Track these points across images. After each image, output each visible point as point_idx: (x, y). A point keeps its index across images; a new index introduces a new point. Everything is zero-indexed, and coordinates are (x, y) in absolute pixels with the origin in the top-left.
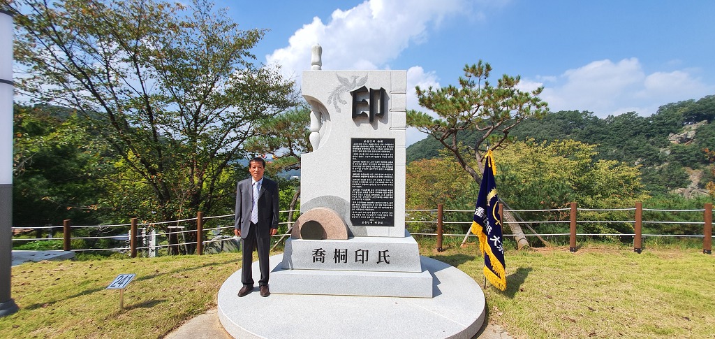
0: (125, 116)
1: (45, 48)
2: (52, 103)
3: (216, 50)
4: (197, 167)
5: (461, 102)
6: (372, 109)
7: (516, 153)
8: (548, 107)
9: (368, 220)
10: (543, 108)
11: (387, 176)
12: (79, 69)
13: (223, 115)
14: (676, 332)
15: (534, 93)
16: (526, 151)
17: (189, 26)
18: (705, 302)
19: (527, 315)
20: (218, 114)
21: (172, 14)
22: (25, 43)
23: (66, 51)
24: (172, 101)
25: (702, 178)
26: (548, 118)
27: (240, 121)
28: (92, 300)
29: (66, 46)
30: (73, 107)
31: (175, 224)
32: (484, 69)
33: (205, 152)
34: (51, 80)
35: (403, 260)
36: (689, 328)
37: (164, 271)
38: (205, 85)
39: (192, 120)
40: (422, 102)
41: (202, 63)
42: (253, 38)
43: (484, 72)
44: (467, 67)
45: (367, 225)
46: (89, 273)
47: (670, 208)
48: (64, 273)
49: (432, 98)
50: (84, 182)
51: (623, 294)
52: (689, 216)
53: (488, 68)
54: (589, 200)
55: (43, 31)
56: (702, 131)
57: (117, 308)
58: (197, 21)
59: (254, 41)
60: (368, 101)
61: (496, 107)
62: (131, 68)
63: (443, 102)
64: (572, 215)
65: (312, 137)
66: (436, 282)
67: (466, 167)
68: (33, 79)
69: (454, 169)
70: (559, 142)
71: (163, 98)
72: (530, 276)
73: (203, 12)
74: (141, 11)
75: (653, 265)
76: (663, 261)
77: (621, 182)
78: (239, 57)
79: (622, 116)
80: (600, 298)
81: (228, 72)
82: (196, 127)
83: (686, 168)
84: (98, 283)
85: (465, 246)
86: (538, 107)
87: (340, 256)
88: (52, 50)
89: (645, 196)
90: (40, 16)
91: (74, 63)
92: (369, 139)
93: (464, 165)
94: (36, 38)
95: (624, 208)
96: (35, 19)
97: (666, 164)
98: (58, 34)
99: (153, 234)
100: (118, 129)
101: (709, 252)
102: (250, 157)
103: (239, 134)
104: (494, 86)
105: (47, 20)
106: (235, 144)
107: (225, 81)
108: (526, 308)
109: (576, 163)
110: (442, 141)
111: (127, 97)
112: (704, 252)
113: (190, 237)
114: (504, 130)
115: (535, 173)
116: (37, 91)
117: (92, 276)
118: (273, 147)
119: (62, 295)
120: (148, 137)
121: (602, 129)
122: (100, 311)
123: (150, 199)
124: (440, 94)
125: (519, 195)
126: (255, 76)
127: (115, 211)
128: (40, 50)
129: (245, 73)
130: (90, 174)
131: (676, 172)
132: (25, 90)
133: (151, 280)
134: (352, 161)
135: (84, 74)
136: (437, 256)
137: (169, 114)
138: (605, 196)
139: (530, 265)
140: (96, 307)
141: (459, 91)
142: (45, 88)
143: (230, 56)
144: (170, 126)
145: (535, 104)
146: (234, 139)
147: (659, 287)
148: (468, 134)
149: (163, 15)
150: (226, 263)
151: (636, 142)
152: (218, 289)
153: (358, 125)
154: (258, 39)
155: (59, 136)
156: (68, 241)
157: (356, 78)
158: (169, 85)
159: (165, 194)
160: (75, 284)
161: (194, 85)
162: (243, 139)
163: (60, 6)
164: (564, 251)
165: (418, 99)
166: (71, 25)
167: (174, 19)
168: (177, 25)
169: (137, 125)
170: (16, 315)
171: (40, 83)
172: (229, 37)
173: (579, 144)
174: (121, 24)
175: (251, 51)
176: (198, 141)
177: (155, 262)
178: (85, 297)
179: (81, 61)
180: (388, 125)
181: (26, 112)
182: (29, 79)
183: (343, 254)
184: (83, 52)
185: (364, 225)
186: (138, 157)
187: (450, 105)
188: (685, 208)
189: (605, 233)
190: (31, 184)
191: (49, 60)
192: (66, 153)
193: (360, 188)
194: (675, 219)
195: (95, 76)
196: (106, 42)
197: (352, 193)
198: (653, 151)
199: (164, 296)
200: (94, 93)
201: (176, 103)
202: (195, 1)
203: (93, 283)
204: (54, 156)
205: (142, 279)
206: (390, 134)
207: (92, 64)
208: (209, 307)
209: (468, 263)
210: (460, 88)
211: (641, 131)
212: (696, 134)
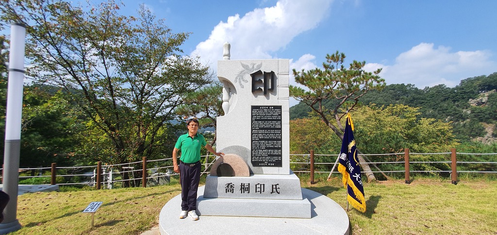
0: (94, 92)
1: (43, 47)
2: (46, 84)
3: (156, 47)
4: (143, 126)
5: (325, 79)
6: (265, 85)
7: (363, 114)
8: (385, 82)
9: (263, 162)
10: (382, 83)
11: (277, 131)
12: (66, 61)
13: (160, 90)
15: (375, 72)
16: (370, 112)
17: (139, 31)
19: (380, 231)
20: (157, 89)
21: (128, 24)
22: (30, 45)
23: (57, 49)
24: (126, 81)
25: (494, 130)
26: (385, 88)
27: (172, 94)
28: (71, 220)
29: (57, 46)
30: (60, 86)
31: (127, 166)
32: (340, 57)
33: (148, 116)
34: (46, 68)
35: (289, 191)
37: (121, 199)
38: (148, 70)
39: (139, 94)
40: (297, 79)
41: (147, 56)
42: (181, 38)
43: (340, 59)
44: (328, 56)
45: (263, 166)
46: (69, 201)
47: (474, 151)
48: (51, 201)
49: (304, 77)
50: (66, 136)
51: (449, 215)
52: (488, 157)
53: (343, 56)
54: (416, 146)
55: (43, 36)
56: (493, 97)
57: (89, 226)
58: (144, 27)
59: (182, 40)
60: (263, 80)
61: (349, 83)
62: (100, 60)
63: (312, 80)
64: (406, 157)
65: (224, 105)
66: (313, 207)
67: (329, 124)
68: (34, 68)
69: (319, 125)
70: (393, 106)
71: (120, 80)
72: (381, 202)
73: (148, 22)
74: (107, 22)
75: (468, 194)
76: (474, 191)
77: (439, 133)
78: (172, 52)
79: (435, 87)
80: (433, 218)
81: (164, 61)
82: (142, 99)
83: (483, 123)
84: (75, 208)
85: (330, 180)
86: (378, 82)
87: (245, 188)
88: (47, 48)
89: (456, 143)
90: (41, 26)
91: (62, 57)
92: (264, 106)
93: (327, 123)
94: (38, 41)
95: (442, 153)
96: (38, 28)
97: (468, 120)
98: (52, 38)
99: (111, 173)
100: (90, 101)
102: (178, 118)
103: (171, 103)
104: (348, 69)
105: (45, 29)
106: (168, 110)
107: (162, 67)
108: (379, 226)
109: (406, 120)
110: (311, 106)
111: (96, 79)
113: (137, 175)
114: (356, 98)
115: (377, 128)
116: (37, 76)
117: (71, 203)
118: (195, 112)
119: (50, 216)
120: (109, 105)
121: (421, 96)
122: (78, 228)
123: (111, 148)
124: (309, 74)
125: (366, 143)
126: (182, 64)
127: (86, 157)
128: (39, 49)
129: (175, 62)
130: (70, 132)
131: (476, 126)
132: (29, 75)
133: (112, 206)
134: (252, 121)
135: (68, 64)
136: (311, 187)
137: (124, 90)
138: (427, 143)
139: (379, 194)
140: (75, 225)
141: (323, 72)
142: (42, 73)
143: (166, 51)
144: (124, 98)
145: (376, 80)
146: (167, 107)
147: (474, 210)
149: (122, 24)
150: (163, 193)
151: (446, 105)
152: (159, 212)
153: (256, 97)
154: (184, 39)
155: (50, 106)
156: (54, 177)
157: (254, 65)
158: (124, 70)
159: (120, 145)
160: (60, 209)
161: (141, 71)
162: (175, 106)
163: (54, 20)
164: (401, 183)
165: (294, 78)
166: (61, 32)
167: (129, 27)
168: (131, 30)
169: (102, 98)
170: (19, 231)
171: (39, 71)
172: (165, 38)
173: (407, 108)
174: (93, 31)
175: (180, 47)
176: (143, 108)
177: (114, 192)
178: (67, 218)
179: (66, 55)
180: (276, 97)
181: (29, 90)
182: (32, 68)
183: (246, 187)
184: (68, 50)
185: (261, 166)
186: (103, 120)
187: (317, 82)
188: (485, 152)
189: (429, 170)
190: (30, 139)
191: (45, 55)
192: (54, 117)
193: (258, 140)
194: (478, 159)
195: (75, 65)
196: (83, 43)
197: (252, 144)
198: (458, 111)
199: (121, 218)
200: (75, 76)
201: (128, 82)
202: (143, 15)
203: (72, 208)
204: (46, 119)
205: (106, 205)
206: (278, 103)
207: (73, 57)
208: (153, 225)
209: (334, 193)
210: (323, 70)
211: (449, 97)
212: (488, 99)
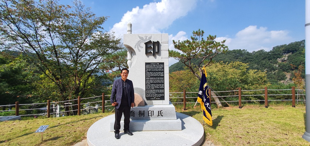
0: (44, 55)
1: (7, 25)
2: (10, 49)
3: (85, 26)
4: (78, 76)
5: (192, 47)
6: (154, 50)
7: (215, 67)
8: (228, 48)
9: (153, 98)
10: (226, 49)
11: (161, 78)
12: (23, 34)
13: (89, 53)
14: (282, 140)
15: (222, 42)
16: (220, 66)
17: (73, 15)
18: (293, 127)
19: (222, 136)
20: (87, 53)
21: (65, 10)
23: (17, 26)
24: (66, 48)
25: (291, 76)
26: (229, 52)
27: (97, 56)
28: (28, 138)
29: (17, 24)
30: (20, 51)
31: (68, 102)
32: (201, 33)
33: (81, 70)
34: (10, 39)
35: (169, 115)
36: (287, 138)
37: (63, 123)
38: (81, 41)
39: (75, 56)
40: (176, 47)
41: (79, 31)
42: (102, 20)
43: (201, 34)
44: (194, 32)
45: (153, 100)
46: (27, 126)
47: (279, 89)
48: (15, 126)
49: (180, 45)
50: (26, 84)
51: (260, 125)
52: (286, 92)
53: (203, 32)
54: (246, 86)
56: (290, 57)
57: (40, 141)
58: (77, 13)
59: (103, 22)
60: (152, 46)
61: (206, 48)
62: (47, 34)
63: (184, 47)
64: (239, 93)
65: (128, 62)
66: (183, 123)
67: (195, 74)
68: (1, 39)
69: (190, 75)
70: (233, 63)
71: (62, 47)
72: (223, 119)
73: (80, 9)
74: (51, 9)
75: (273, 113)
76: (276, 111)
77: (259, 78)
78: (96, 28)
79: (258, 51)
80: (252, 127)
81: (91, 35)
82: (77, 59)
83: (285, 72)
84: (31, 130)
85: (195, 107)
86: (224, 48)
88: (10, 26)
89: (268, 84)
90: (4, 11)
91: (20, 31)
92: (153, 63)
93: (194, 73)
94: (3, 21)
95: (260, 89)
96: (2, 12)
97: (277, 71)
98: (12, 19)
99: (58, 107)
100: (41, 60)
101: (294, 107)
102: (101, 71)
103: (97, 61)
104: (206, 40)
105: (7, 13)
106: (95, 66)
107: (90, 39)
108: (221, 133)
109: (240, 71)
110: (184, 63)
111: (45, 46)
112: (293, 107)
113: (74, 108)
114: (211, 58)
115: (224, 76)
116: (3, 44)
117: (29, 127)
118: (112, 67)
119: (14, 136)
120: (55, 64)
121: (251, 57)
122: (32, 143)
123: (57, 91)
124: (183, 43)
125: (217, 85)
126: (103, 37)
127: (40, 97)
128: (4, 26)
129: (99, 35)
130: (28, 81)
131: (281, 74)
133: (56, 128)
134: (146, 72)
135: (25, 37)
136: (184, 112)
137: (65, 53)
138: (253, 84)
139: (222, 115)
140: (30, 141)
141: (191, 42)
142: (7, 43)
143: (92, 28)
144: (65, 59)
145: (223, 47)
146: (94, 64)
147: (275, 122)
148: (196, 60)
149: (61, 10)
150: (91, 119)
151: (264, 62)
152: (87, 130)
153: (148, 57)
154: (104, 21)
155: (13, 64)
156: (17, 111)
157: (147, 37)
158: (65, 41)
159: (63, 89)
160: (21, 131)
161: (76, 41)
162: (98, 64)
163: (14, 6)
164: (236, 108)
165: (174, 45)
166: (19, 15)
167: (67, 12)
168: (68, 14)
169: (50, 59)
171: (5, 41)
172: (91, 20)
173: (241, 63)
174: (42, 14)
175: (102, 26)
176: (78, 65)
177: (58, 119)
178: (25, 137)
179: (24, 31)
180: (161, 57)
183: (142, 113)
184: (25, 27)
185: (152, 100)
186: (51, 73)
187: (187, 48)
188: (285, 89)
189: (253, 100)
191: (9, 30)
192: (17, 71)
193: (149, 84)
194: (281, 93)
195: (31, 37)
196: (36, 22)
197: (146, 86)
198: (271, 65)
199: (62, 135)
200: (30, 44)
201: (68, 48)
202: (76, 4)
203: (29, 130)
204: (11, 73)
205: (52, 127)
206: (162, 60)
207: (29, 32)
208: (83, 138)
209: (197, 115)
210: (191, 41)
211: (266, 57)
212: (288, 58)
